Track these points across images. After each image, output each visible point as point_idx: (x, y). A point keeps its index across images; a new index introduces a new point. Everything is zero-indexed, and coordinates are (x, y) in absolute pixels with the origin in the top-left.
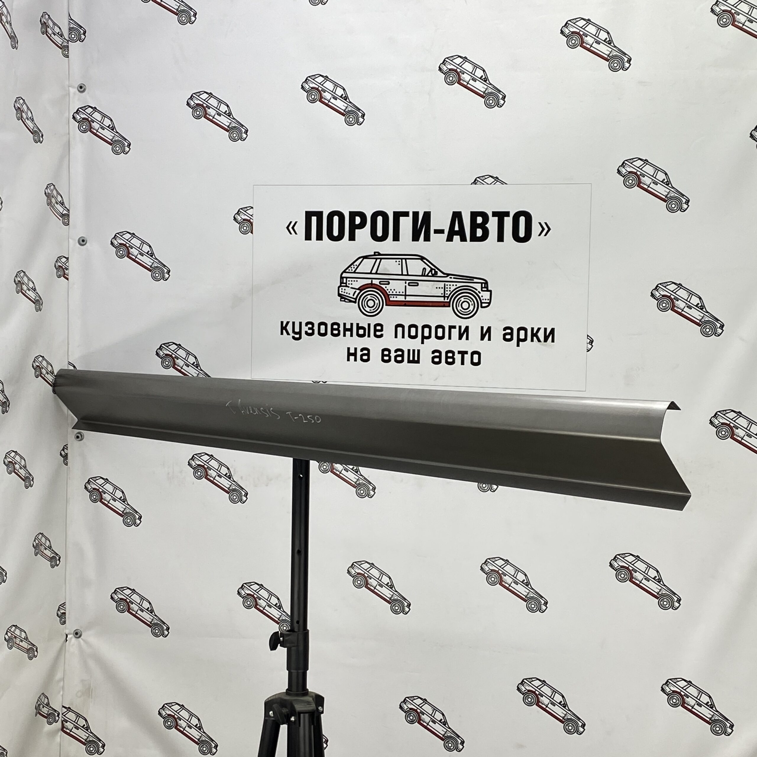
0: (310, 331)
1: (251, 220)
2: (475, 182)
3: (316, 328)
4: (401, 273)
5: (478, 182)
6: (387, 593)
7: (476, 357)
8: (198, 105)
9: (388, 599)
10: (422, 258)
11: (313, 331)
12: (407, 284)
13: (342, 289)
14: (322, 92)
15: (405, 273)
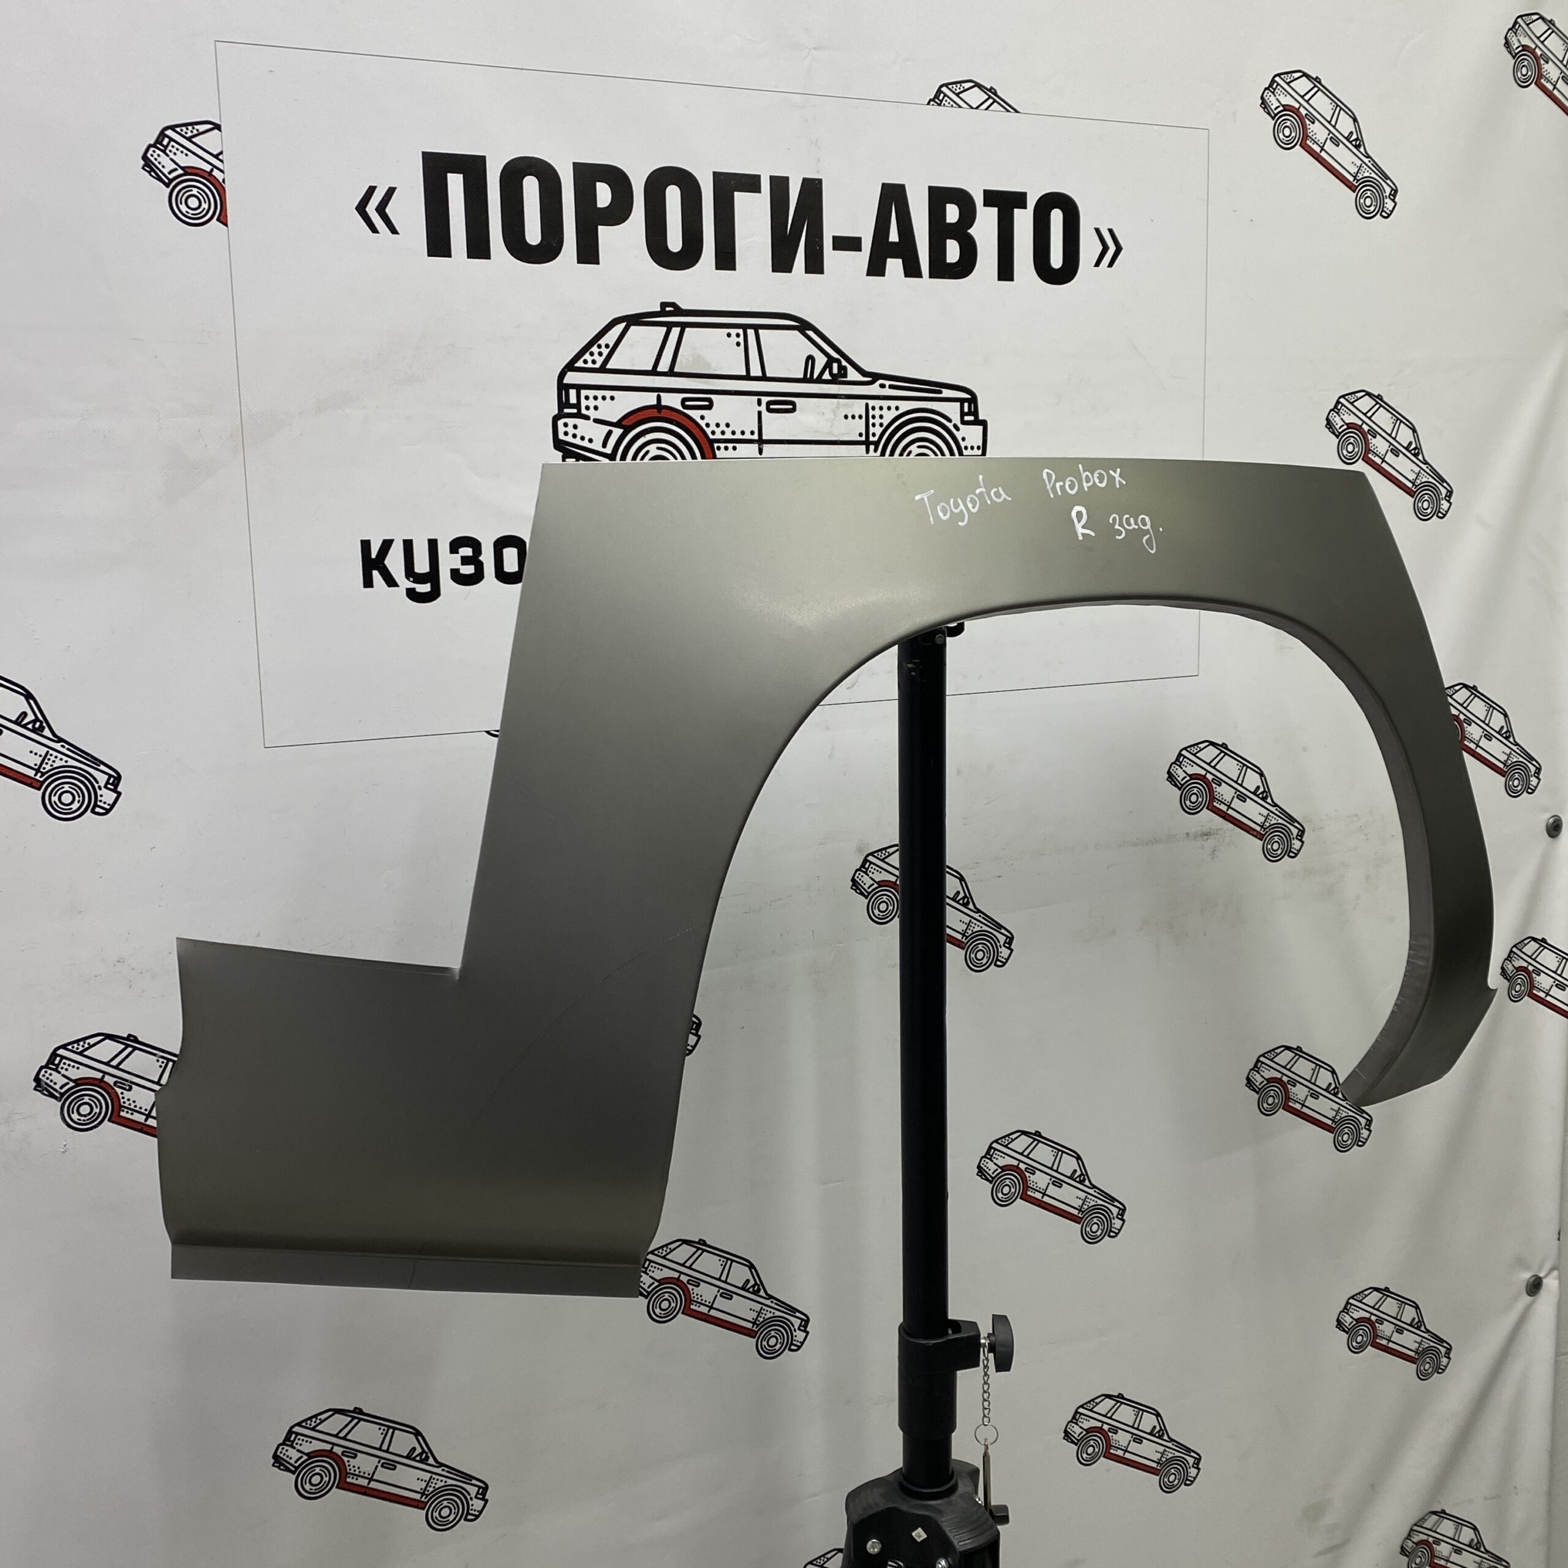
0: (469, 570)
2: (937, 99)
3: (487, 558)
4: (744, 374)
5: (946, 98)
6: (742, 1308)
9: (749, 1325)
10: (803, 326)
11: (479, 567)
12: (763, 408)
13: (566, 425)
15: (756, 371)
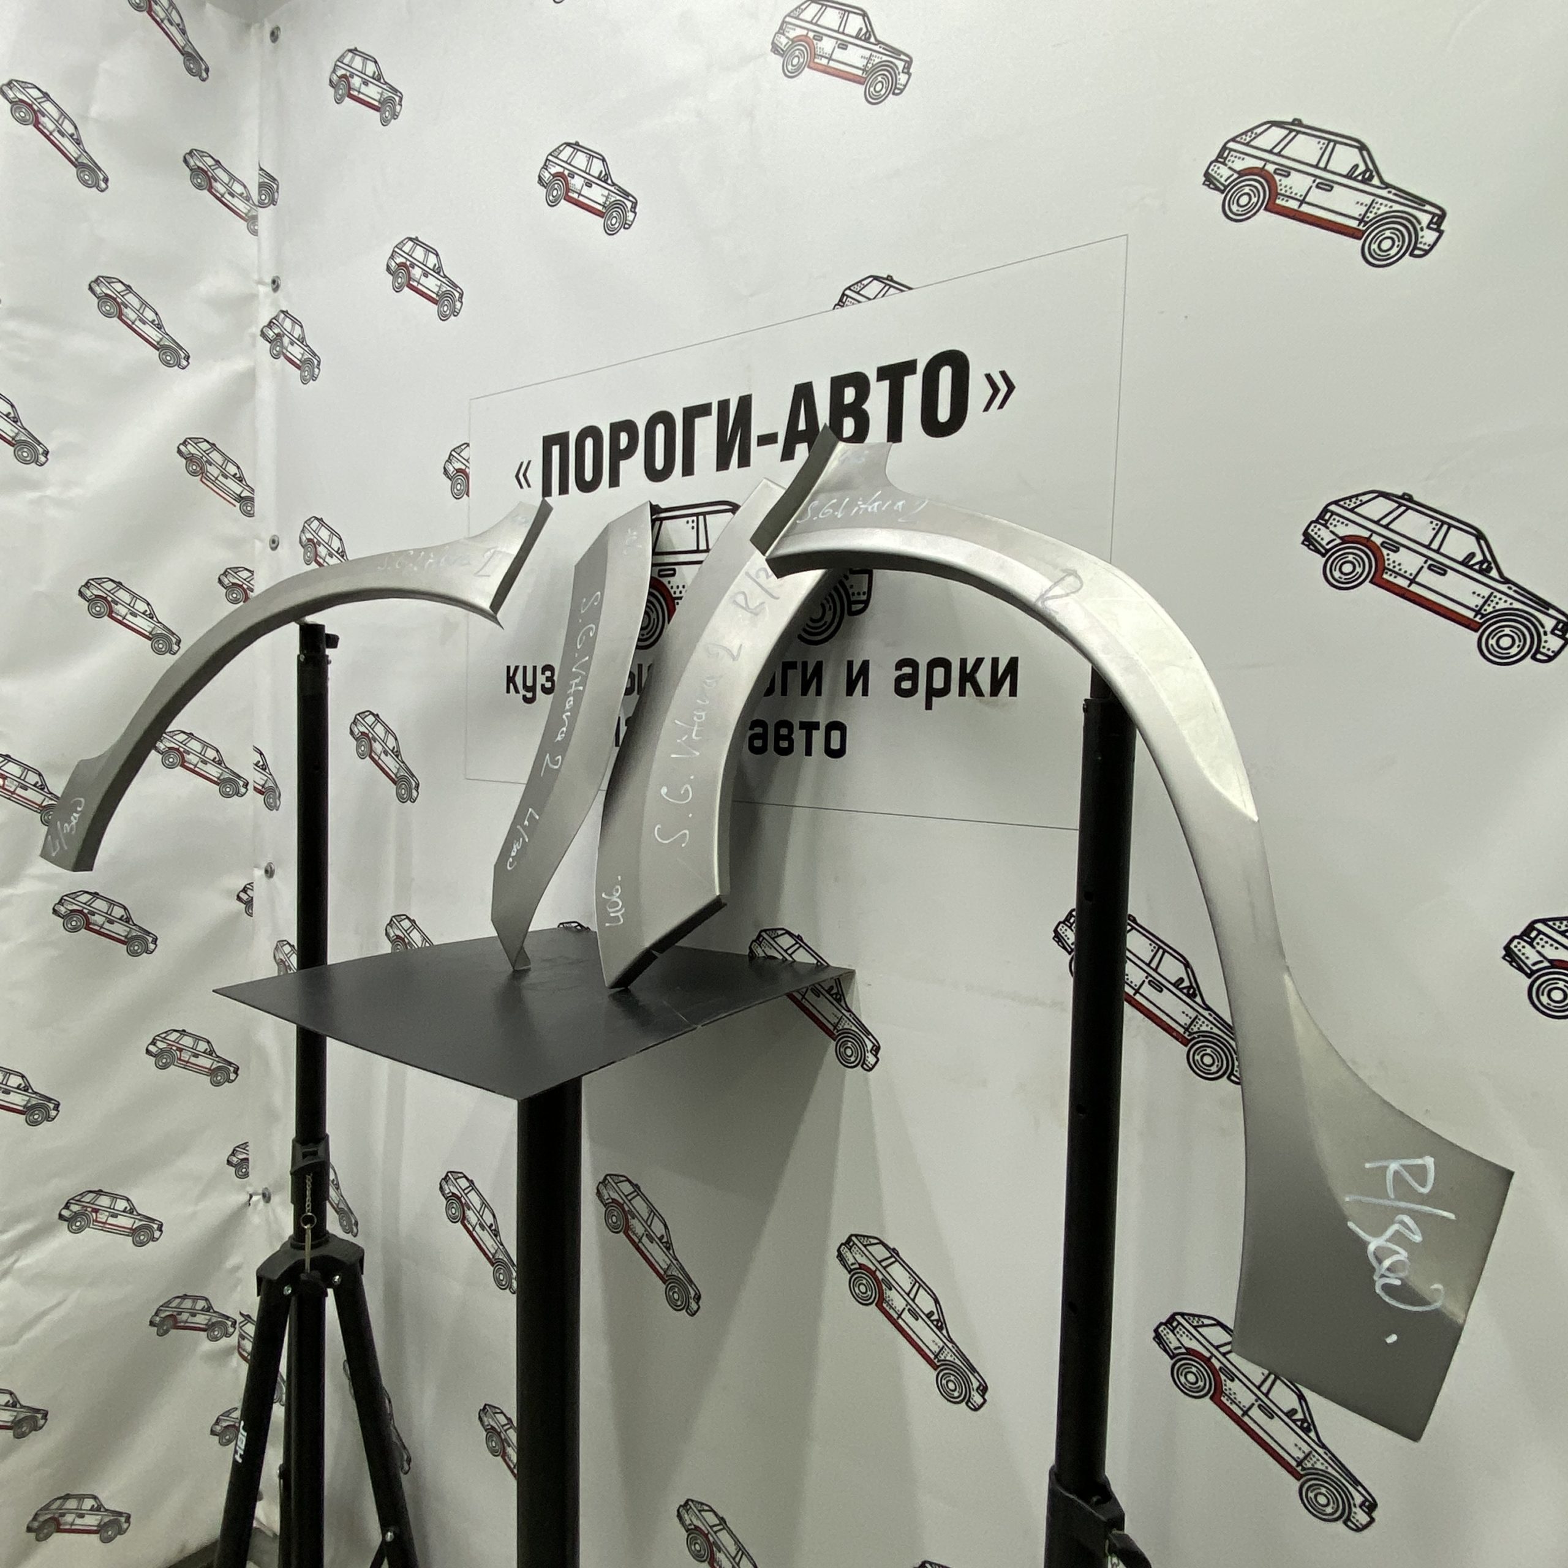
0: (548, 685)
1: (467, 470)
2: (842, 302)
4: (695, 548)
5: (849, 299)
6: (658, 1255)
7: (836, 735)
8: (400, 265)
9: (662, 1272)
10: (734, 508)
11: (553, 683)
14: (569, 179)
15: (703, 546)
